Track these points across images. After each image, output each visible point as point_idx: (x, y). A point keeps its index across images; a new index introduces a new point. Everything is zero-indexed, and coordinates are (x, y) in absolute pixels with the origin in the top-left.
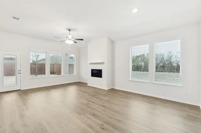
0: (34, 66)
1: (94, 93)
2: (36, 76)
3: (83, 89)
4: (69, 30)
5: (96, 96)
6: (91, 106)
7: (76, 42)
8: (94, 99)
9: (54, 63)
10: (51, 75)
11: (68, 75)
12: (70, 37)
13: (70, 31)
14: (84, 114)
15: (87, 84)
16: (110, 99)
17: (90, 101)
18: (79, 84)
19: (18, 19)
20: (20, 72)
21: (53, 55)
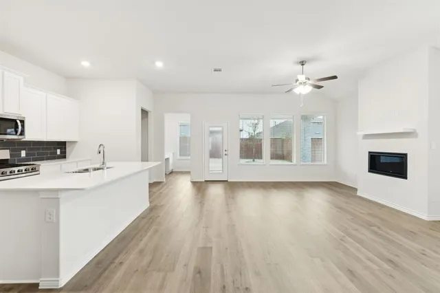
0: (252, 143)
1: (369, 219)
2: (254, 161)
3: (341, 200)
4: (302, 63)
5: (375, 229)
6: (348, 247)
7: (320, 87)
8: (366, 235)
9: (284, 138)
10: (271, 161)
11: (310, 163)
12: (302, 78)
13: (303, 65)
14: (323, 260)
15: (356, 190)
16: (428, 251)
17: (350, 235)
18: (334, 188)
19: (220, 70)
20: (226, 153)
21: (283, 121)
